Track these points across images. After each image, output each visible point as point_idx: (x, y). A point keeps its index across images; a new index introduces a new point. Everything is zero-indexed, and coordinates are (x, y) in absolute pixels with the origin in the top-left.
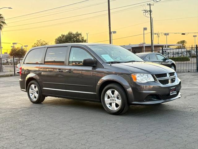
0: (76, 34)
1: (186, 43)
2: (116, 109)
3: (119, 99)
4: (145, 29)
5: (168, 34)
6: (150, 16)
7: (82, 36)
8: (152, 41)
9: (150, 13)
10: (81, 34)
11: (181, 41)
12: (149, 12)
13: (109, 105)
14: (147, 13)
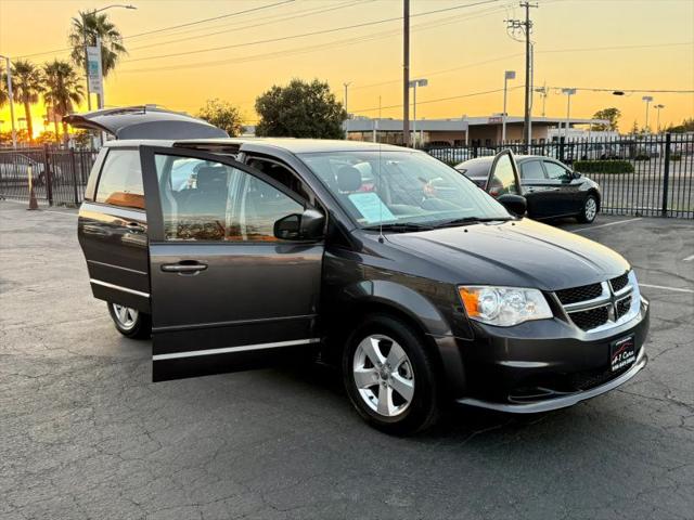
0: (313, 86)
1: (619, 115)
2: (394, 411)
3: (409, 375)
4: (510, 75)
5: (572, 91)
6: (525, 39)
7: (331, 92)
8: (527, 110)
9: (528, 29)
10: (326, 86)
11: (606, 110)
12: (524, 27)
13: (370, 393)
14: (518, 30)
